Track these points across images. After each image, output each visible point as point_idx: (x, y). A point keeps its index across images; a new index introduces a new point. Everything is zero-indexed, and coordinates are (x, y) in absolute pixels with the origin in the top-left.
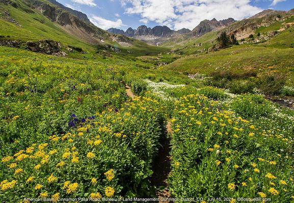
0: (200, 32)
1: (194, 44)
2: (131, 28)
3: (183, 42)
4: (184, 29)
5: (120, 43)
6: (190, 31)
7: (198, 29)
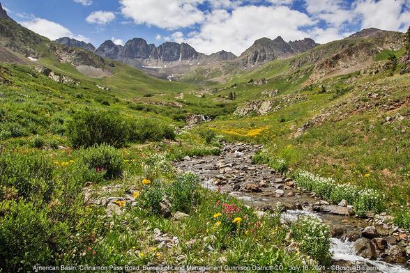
0: (255, 59)
1: (252, 81)
2: (110, 41)
3: (223, 76)
4: (223, 53)
5: (81, 68)
6: (235, 57)
7: (251, 55)
